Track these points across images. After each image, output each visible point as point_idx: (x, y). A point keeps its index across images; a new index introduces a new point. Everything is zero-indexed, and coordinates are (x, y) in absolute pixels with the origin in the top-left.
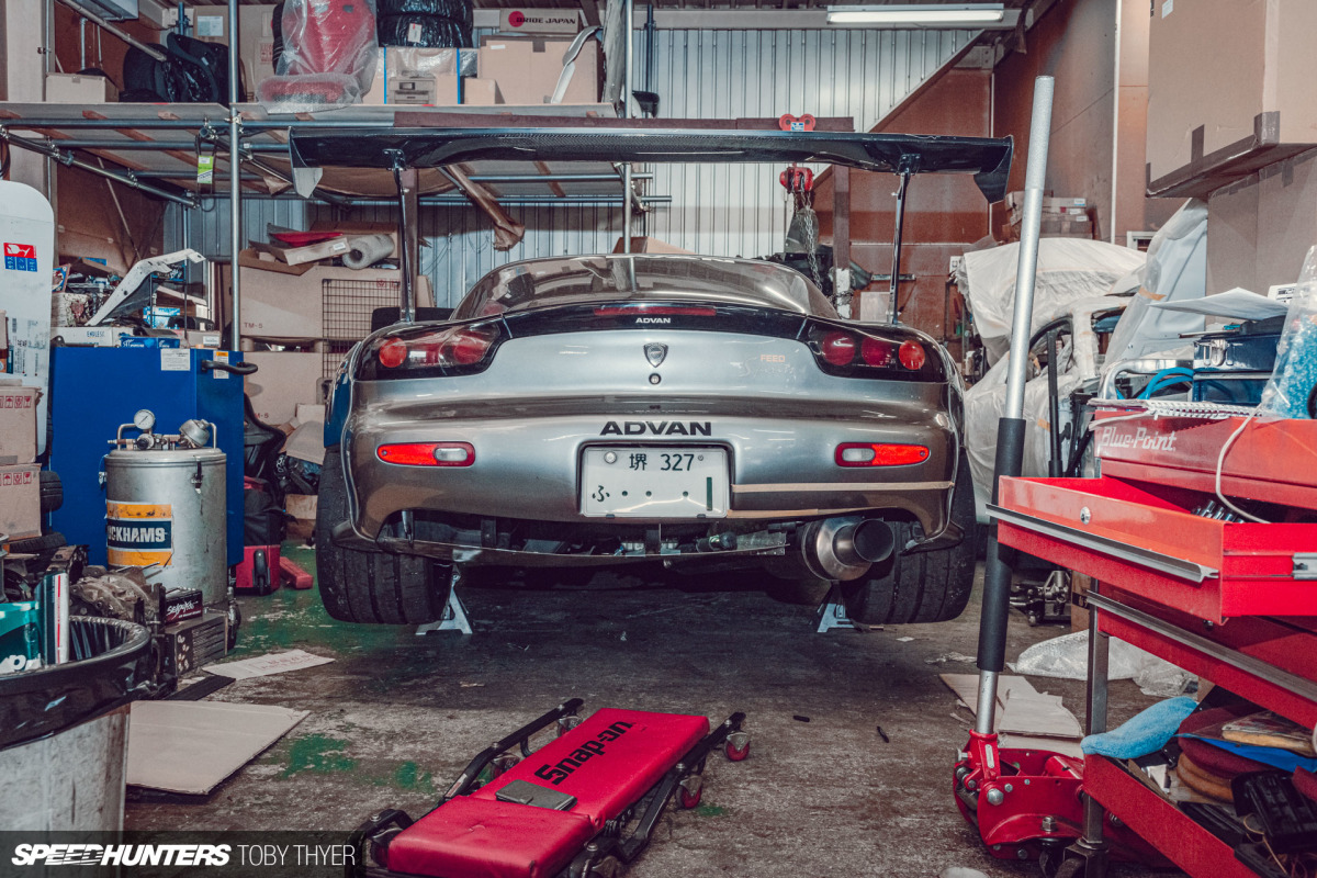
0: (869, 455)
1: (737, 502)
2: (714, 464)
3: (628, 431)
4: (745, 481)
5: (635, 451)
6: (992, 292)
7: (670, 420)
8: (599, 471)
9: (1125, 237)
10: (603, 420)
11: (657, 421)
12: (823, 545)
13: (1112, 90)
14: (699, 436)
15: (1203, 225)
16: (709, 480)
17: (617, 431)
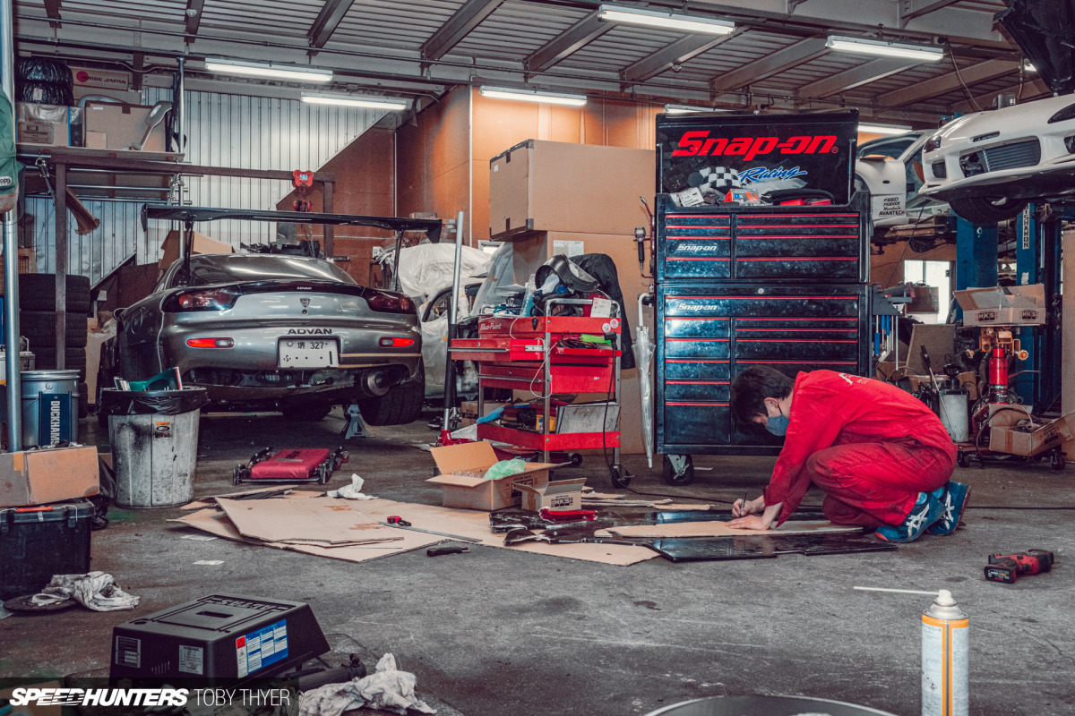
0: (391, 342)
1: (341, 361)
2: (332, 347)
3: (299, 332)
4: (345, 352)
5: (300, 341)
6: (410, 272)
7: (315, 328)
8: (285, 350)
9: (477, 243)
10: (289, 329)
11: (310, 329)
12: (371, 381)
13: (469, 161)
14: (327, 334)
15: (511, 251)
16: (330, 353)
17: (294, 332)
